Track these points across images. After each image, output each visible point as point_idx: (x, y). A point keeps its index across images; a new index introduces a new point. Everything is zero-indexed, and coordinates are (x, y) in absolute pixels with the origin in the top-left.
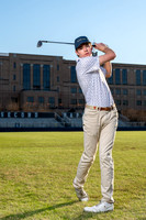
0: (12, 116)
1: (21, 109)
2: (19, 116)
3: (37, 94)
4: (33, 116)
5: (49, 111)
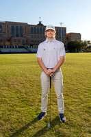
0: (8, 47)
1: (11, 44)
2: (11, 47)
3: (17, 38)
4: (16, 47)
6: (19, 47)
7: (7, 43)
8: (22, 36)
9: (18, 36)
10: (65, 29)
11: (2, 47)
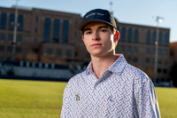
0: (31, 65)
1: (39, 60)
2: (37, 66)
3: (55, 46)
4: (50, 67)
5: (64, 63)
6: (57, 67)
7: (32, 56)
8: (66, 41)
9: (56, 41)
10: (166, 32)
11: (17, 64)
